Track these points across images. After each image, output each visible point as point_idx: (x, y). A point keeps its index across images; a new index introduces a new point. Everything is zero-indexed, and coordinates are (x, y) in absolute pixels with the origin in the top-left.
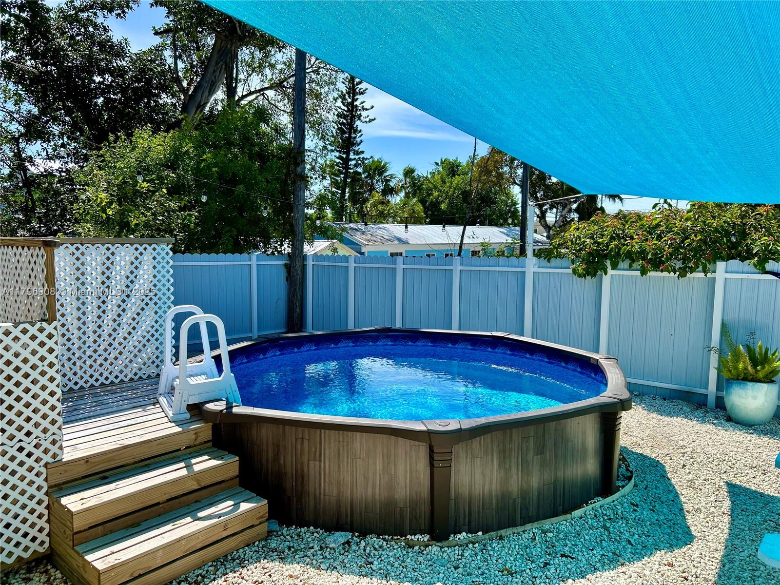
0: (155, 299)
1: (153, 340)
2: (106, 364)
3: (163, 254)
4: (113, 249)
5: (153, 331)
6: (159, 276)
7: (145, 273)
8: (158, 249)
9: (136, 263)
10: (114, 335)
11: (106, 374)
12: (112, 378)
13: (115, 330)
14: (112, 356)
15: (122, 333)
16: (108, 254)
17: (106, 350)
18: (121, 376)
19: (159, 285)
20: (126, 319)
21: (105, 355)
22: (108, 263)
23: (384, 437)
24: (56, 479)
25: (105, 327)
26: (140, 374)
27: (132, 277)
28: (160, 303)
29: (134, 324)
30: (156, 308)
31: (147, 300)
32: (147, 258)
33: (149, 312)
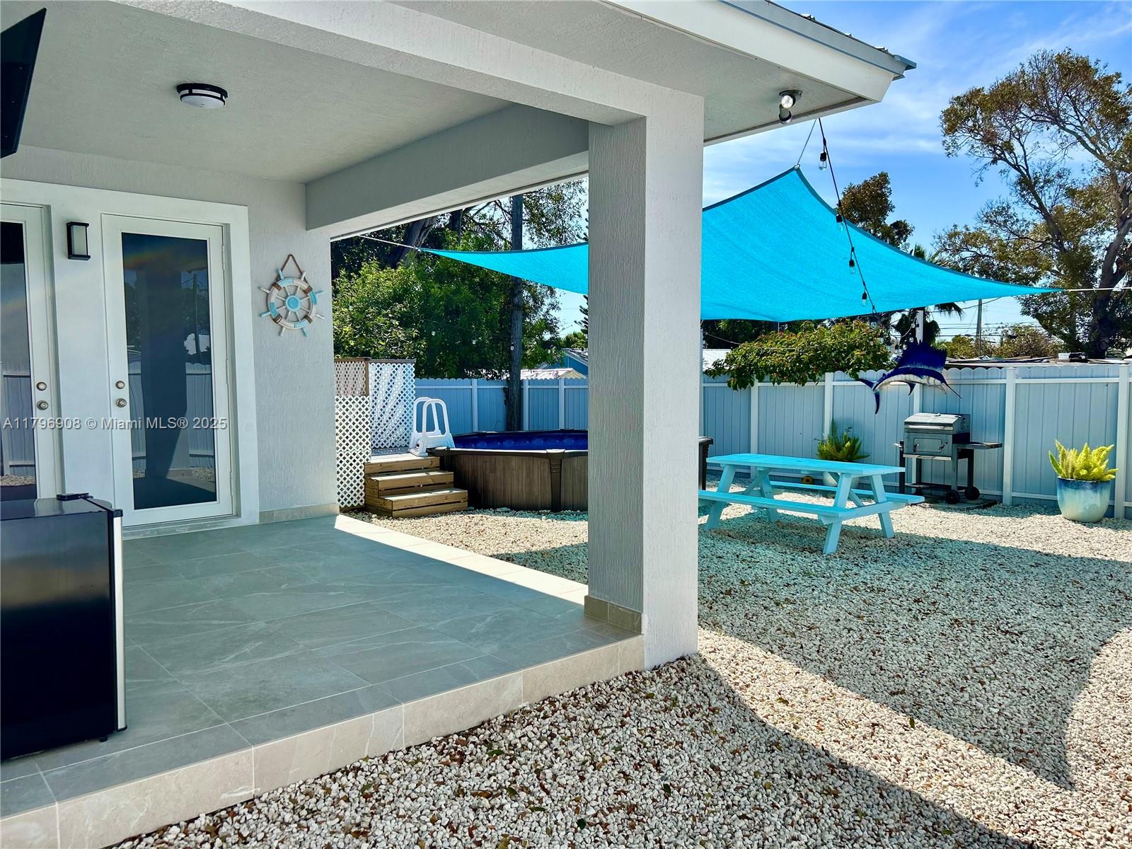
0: (405, 398)
1: (403, 423)
2: (377, 436)
3: (409, 369)
4: (381, 366)
5: (403, 418)
6: (407, 384)
7: (399, 381)
8: (406, 366)
9: (394, 375)
10: (381, 418)
11: (377, 442)
12: (380, 444)
13: (381, 416)
14: (380, 431)
15: (385, 417)
16: (378, 369)
17: (376, 427)
18: (385, 444)
19: (407, 389)
20: (388, 409)
21: (376, 430)
22: (378, 375)
23: (527, 458)
24: (369, 471)
25: (376, 414)
26: (396, 444)
27: (391, 384)
28: (407, 401)
29: (392, 412)
30: (405, 404)
31: (400, 398)
32: (400, 372)
33: (401, 406)
